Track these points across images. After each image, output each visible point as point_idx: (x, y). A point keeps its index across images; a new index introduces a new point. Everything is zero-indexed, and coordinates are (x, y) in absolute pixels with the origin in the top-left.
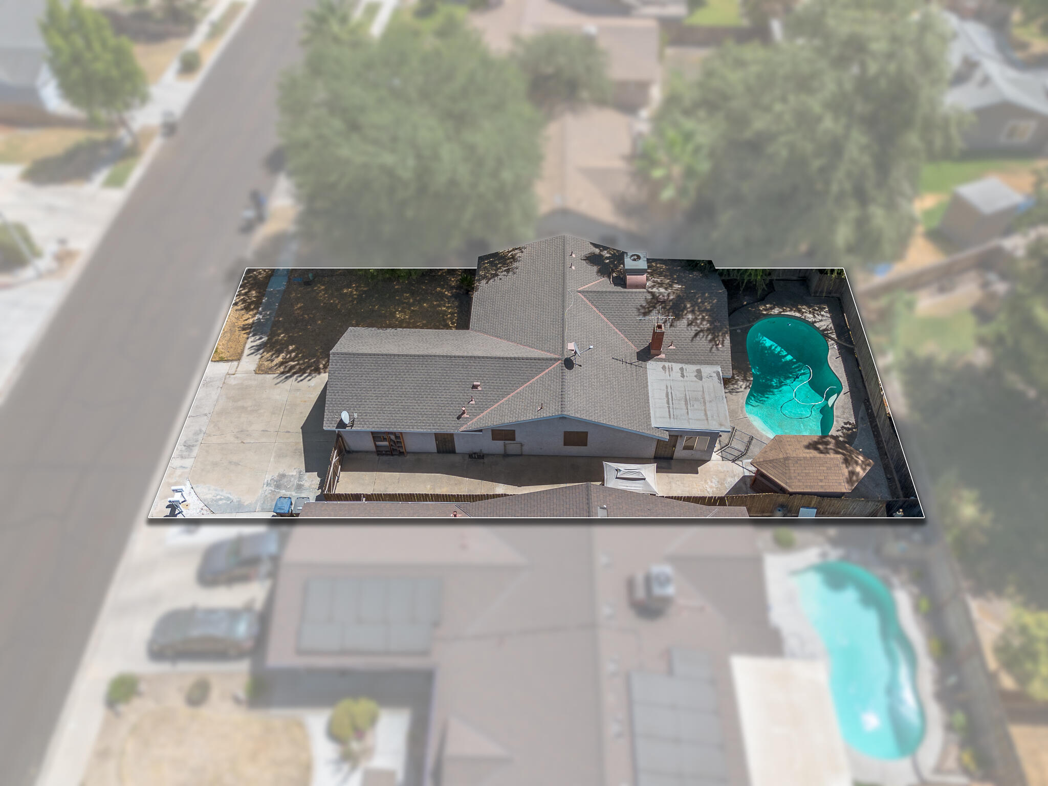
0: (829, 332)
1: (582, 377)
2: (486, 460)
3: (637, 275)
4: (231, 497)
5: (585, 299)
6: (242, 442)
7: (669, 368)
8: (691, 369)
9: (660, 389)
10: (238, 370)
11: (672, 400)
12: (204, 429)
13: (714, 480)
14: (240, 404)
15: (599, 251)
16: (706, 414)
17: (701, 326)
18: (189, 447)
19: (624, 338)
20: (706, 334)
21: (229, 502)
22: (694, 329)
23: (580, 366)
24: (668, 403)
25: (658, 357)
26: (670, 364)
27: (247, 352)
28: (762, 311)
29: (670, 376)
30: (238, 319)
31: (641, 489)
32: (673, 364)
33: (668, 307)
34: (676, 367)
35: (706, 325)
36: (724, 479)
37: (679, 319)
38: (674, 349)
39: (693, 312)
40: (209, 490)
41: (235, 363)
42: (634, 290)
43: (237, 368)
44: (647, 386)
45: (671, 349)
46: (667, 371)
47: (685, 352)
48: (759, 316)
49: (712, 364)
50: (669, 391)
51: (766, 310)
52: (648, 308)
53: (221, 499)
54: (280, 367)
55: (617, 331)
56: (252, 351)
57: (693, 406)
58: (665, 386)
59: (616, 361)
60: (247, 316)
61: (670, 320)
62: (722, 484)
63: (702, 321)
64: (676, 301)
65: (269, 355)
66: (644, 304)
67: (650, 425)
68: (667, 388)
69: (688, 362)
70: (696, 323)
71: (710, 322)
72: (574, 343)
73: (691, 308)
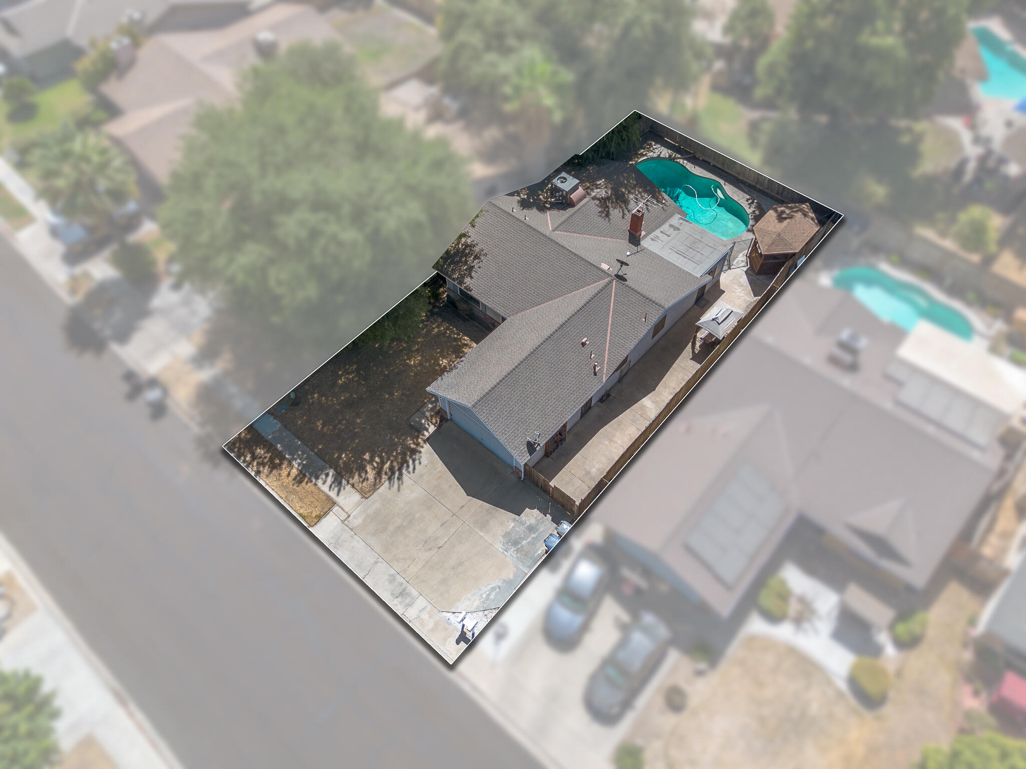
0: (673, 156)
1: (637, 280)
2: (613, 394)
3: (575, 191)
4: (493, 585)
5: (563, 233)
6: (439, 548)
7: (655, 237)
9: (670, 253)
11: (685, 254)
12: (393, 572)
13: (736, 288)
18: (403, 594)
19: (612, 240)
21: (498, 590)
23: (626, 274)
24: (685, 257)
25: (642, 236)
29: (662, 241)
32: (653, 233)
34: (657, 233)
35: (645, 196)
37: (628, 203)
41: (336, 508)
42: (583, 203)
43: (343, 510)
44: (662, 257)
46: (657, 240)
49: (672, 216)
50: (676, 250)
54: (381, 478)
55: (603, 238)
56: (336, 489)
57: (698, 248)
58: (670, 250)
60: (284, 472)
61: (624, 207)
62: (742, 286)
63: (641, 195)
64: (613, 193)
65: (356, 477)
66: (600, 209)
67: (696, 278)
68: (672, 250)
69: (659, 225)
70: (639, 198)
71: (645, 191)
72: (602, 264)
73: (627, 190)
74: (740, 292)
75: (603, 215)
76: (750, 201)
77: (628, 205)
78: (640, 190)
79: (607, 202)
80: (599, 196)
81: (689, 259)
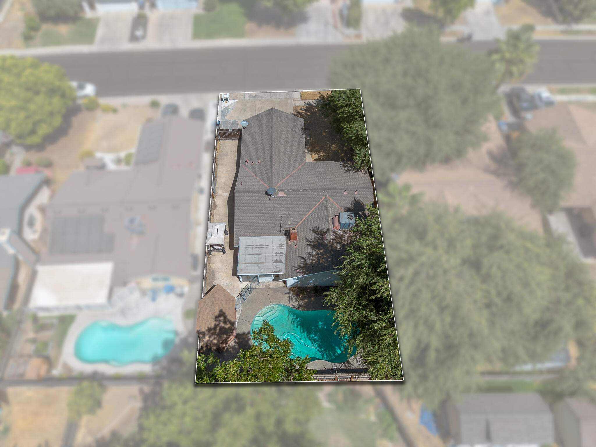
1: (262, 200)
4: (229, 112)
5: (321, 201)
7: (282, 247)
9: (266, 242)
12: (263, 99)
13: (228, 283)
14: (277, 105)
16: (249, 263)
17: (308, 260)
18: (254, 96)
20: (304, 263)
21: (227, 113)
23: (270, 199)
25: (289, 241)
26: (285, 247)
27: (306, 101)
30: (327, 93)
31: (208, 237)
33: (319, 241)
34: (284, 251)
35: (309, 262)
37: (312, 248)
38: (294, 248)
39: (317, 254)
41: (300, 99)
43: (297, 100)
44: (268, 236)
45: (294, 246)
46: (279, 246)
47: (292, 254)
49: (286, 269)
50: (265, 246)
52: (318, 231)
54: (297, 112)
56: (307, 103)
58: (268, 244)
59: (280, 218)
61: (311, 243)
63: (311, 260)
64: (324, 244)
65: (305, 108)
66: (320, 229)
67: (240, 236)
68: (266, 245)
69: (287, 256)
70: (311, 257)
71: (311, 264)
72: (285, 195)
73: (319, 253)
75: (316, 229)
78: (314, 261)
80: (328, 233)
81: (254, 246)
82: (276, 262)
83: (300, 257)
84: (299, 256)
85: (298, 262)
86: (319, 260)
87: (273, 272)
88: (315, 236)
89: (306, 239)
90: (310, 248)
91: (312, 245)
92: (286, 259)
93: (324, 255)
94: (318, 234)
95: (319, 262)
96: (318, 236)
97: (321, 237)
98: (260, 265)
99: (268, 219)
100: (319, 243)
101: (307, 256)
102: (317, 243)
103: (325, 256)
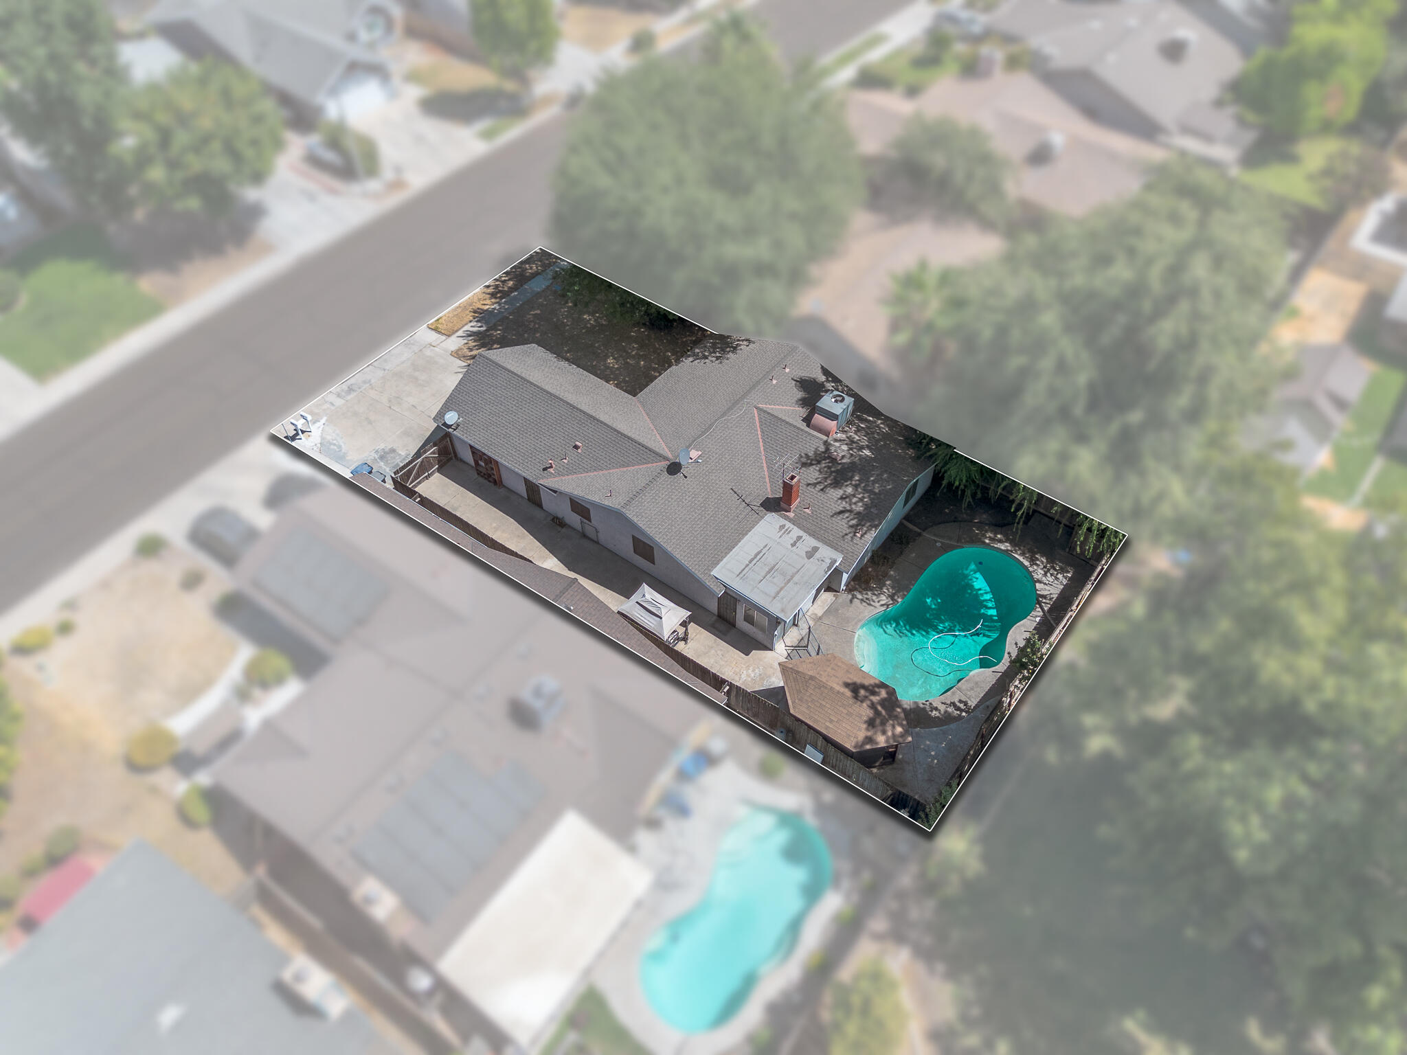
0: (1044, 601)
1: (677, 488)
2: (564, 530)
3: (826, 418)
4: (343, 446)
5: (757, 419)
6: (390, 407)
7: (787, 530)
8: (810, 542)
9: (757, 545)
10: (441, 344)
11: (758, 561)
12: (373, 381)
13: (757, 671)
14: (417, 374)
15: (824, 380)
16: (778, 593)
17: (853, 506)
18: (350, 390)
19: (767, 476)
20: (851, 517)
21: (336, 451)
22: (844, 504)
23: (686, 477)
24: (750, 562)
25: (786, 513)
26: (792, 526)
27: (460, 333)
28: (986, 538)
29: (780, 537)
30: (479, 300)
31: (653, 626)
32: (795, 527)
33: (833, 469)
34: (796, 532)
36: (769, 677)
37: (835, 487)
38: (808, 514)
39: (856, 486)
40: (334, 432)
41: (444, 337)
42: (815, 433)
43: (441, 342)
44: (747, 533)
45: (804, 512)
46: (783, 531)
47: (817, 523)
48: (976, 541)
49: (836, 550)
50: (764, 552)
51: (990, 539)
52: (812, 460)
53: (335, 445)
54: (470, 359)
55: (765, 465)
56: (464, 335)
57: (774, 578)
58: (764, 545)
59: (733, 493)
60: (488, 302)
61: (826, 484)
62: (762, 679)
63: (858, 502)
64: (846, 466)
65: (474, 344)
66: (811, 454)
67: (711, 571)
68: (764, 548)
69: (813, 534)
70: (850, 500)
71: (866, 507)
72: (700, 453)
73: (857, 482)
74: (748, 676)
75: (804, 460)
76: (962, 706)
77: (832, 488)
78: (866, 500)
79: (828, 461)
80: (833, 449)
81: (747, 565)
82: (810, 555)
83: (835, 514)
84: (832, 516)
85: (842, 524)
86: (871, 492)
87: (828, 571)
88: (817, 468)
89: (808, 485)
90: (832, 490)
91: (831, 484)
92: (817, 539)
93: (869, 478)
94: (819, 462)
95: (875, 494)
96: (824, 465)
97: (829, 463)
98: (796, 579)
99: (719, 509)
100: (837, 472)
101: (844, 503)
102: (834, 474)
103: (872, 479)
